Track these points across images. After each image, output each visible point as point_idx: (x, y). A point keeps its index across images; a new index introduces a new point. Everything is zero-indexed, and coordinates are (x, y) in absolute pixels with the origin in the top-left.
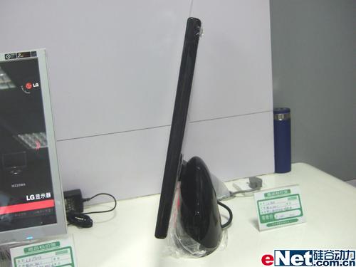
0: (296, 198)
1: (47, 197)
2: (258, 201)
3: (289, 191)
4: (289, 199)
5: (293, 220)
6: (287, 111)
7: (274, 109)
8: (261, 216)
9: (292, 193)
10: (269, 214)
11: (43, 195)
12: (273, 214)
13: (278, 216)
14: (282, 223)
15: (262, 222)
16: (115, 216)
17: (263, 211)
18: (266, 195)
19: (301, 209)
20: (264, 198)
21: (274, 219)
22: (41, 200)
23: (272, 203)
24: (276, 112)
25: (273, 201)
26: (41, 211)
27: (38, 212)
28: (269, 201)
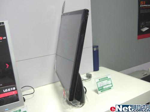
0: (110, 80)
1: (14, 89)
2: (97, 82)
3: (107, 77)
4: (108, 80)
5: (110, 88)
6: (97, 47)
7: (93, 46)
8: (98, 88)
9: (108, 78)
10: (101, 87)
11: (12, 89)
12: (103, 87)
13: (104, 87)
14: (106, 90)
15: (99, 90)
16: (34, 96)
17: (99, 86)
18: (99, 80)
19: (112, 84)
20: (99, 81)
21: (103, 89)
22: (11, 91)
23: (102, 83)
24: (93, 47)
25: (102, 82)
26: (11, 96)
27: (10, 97)
28: (101, 82)
